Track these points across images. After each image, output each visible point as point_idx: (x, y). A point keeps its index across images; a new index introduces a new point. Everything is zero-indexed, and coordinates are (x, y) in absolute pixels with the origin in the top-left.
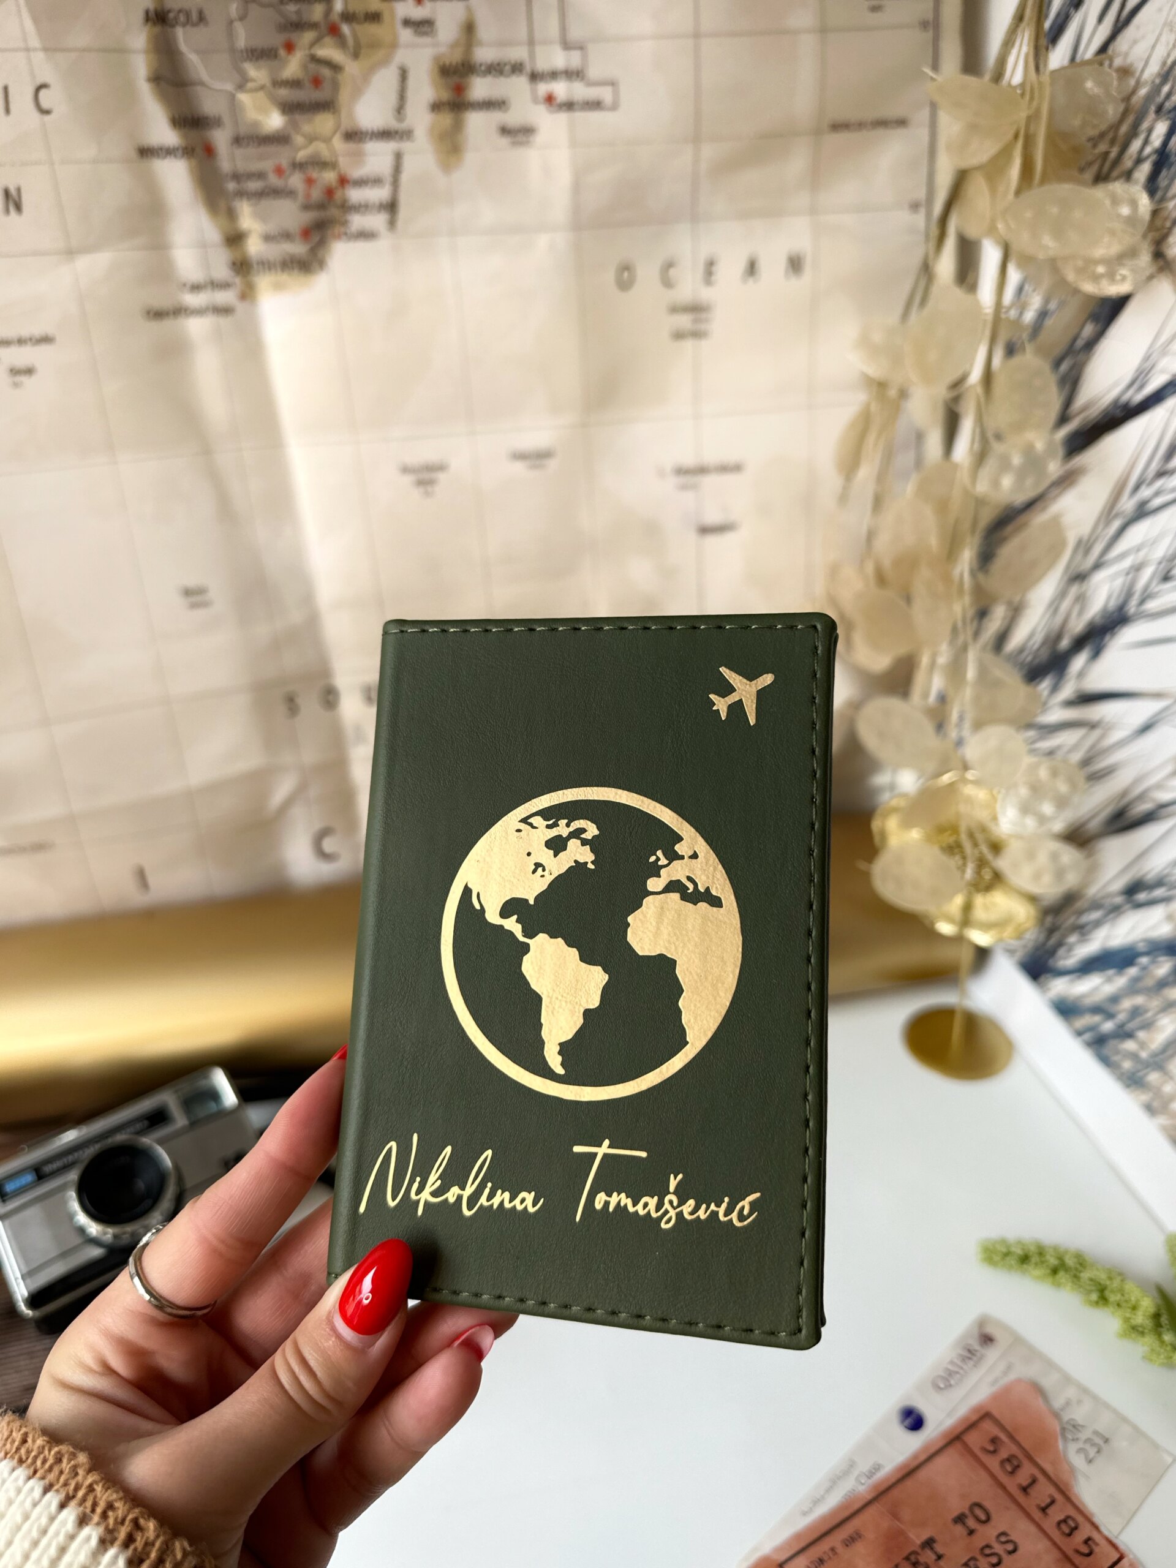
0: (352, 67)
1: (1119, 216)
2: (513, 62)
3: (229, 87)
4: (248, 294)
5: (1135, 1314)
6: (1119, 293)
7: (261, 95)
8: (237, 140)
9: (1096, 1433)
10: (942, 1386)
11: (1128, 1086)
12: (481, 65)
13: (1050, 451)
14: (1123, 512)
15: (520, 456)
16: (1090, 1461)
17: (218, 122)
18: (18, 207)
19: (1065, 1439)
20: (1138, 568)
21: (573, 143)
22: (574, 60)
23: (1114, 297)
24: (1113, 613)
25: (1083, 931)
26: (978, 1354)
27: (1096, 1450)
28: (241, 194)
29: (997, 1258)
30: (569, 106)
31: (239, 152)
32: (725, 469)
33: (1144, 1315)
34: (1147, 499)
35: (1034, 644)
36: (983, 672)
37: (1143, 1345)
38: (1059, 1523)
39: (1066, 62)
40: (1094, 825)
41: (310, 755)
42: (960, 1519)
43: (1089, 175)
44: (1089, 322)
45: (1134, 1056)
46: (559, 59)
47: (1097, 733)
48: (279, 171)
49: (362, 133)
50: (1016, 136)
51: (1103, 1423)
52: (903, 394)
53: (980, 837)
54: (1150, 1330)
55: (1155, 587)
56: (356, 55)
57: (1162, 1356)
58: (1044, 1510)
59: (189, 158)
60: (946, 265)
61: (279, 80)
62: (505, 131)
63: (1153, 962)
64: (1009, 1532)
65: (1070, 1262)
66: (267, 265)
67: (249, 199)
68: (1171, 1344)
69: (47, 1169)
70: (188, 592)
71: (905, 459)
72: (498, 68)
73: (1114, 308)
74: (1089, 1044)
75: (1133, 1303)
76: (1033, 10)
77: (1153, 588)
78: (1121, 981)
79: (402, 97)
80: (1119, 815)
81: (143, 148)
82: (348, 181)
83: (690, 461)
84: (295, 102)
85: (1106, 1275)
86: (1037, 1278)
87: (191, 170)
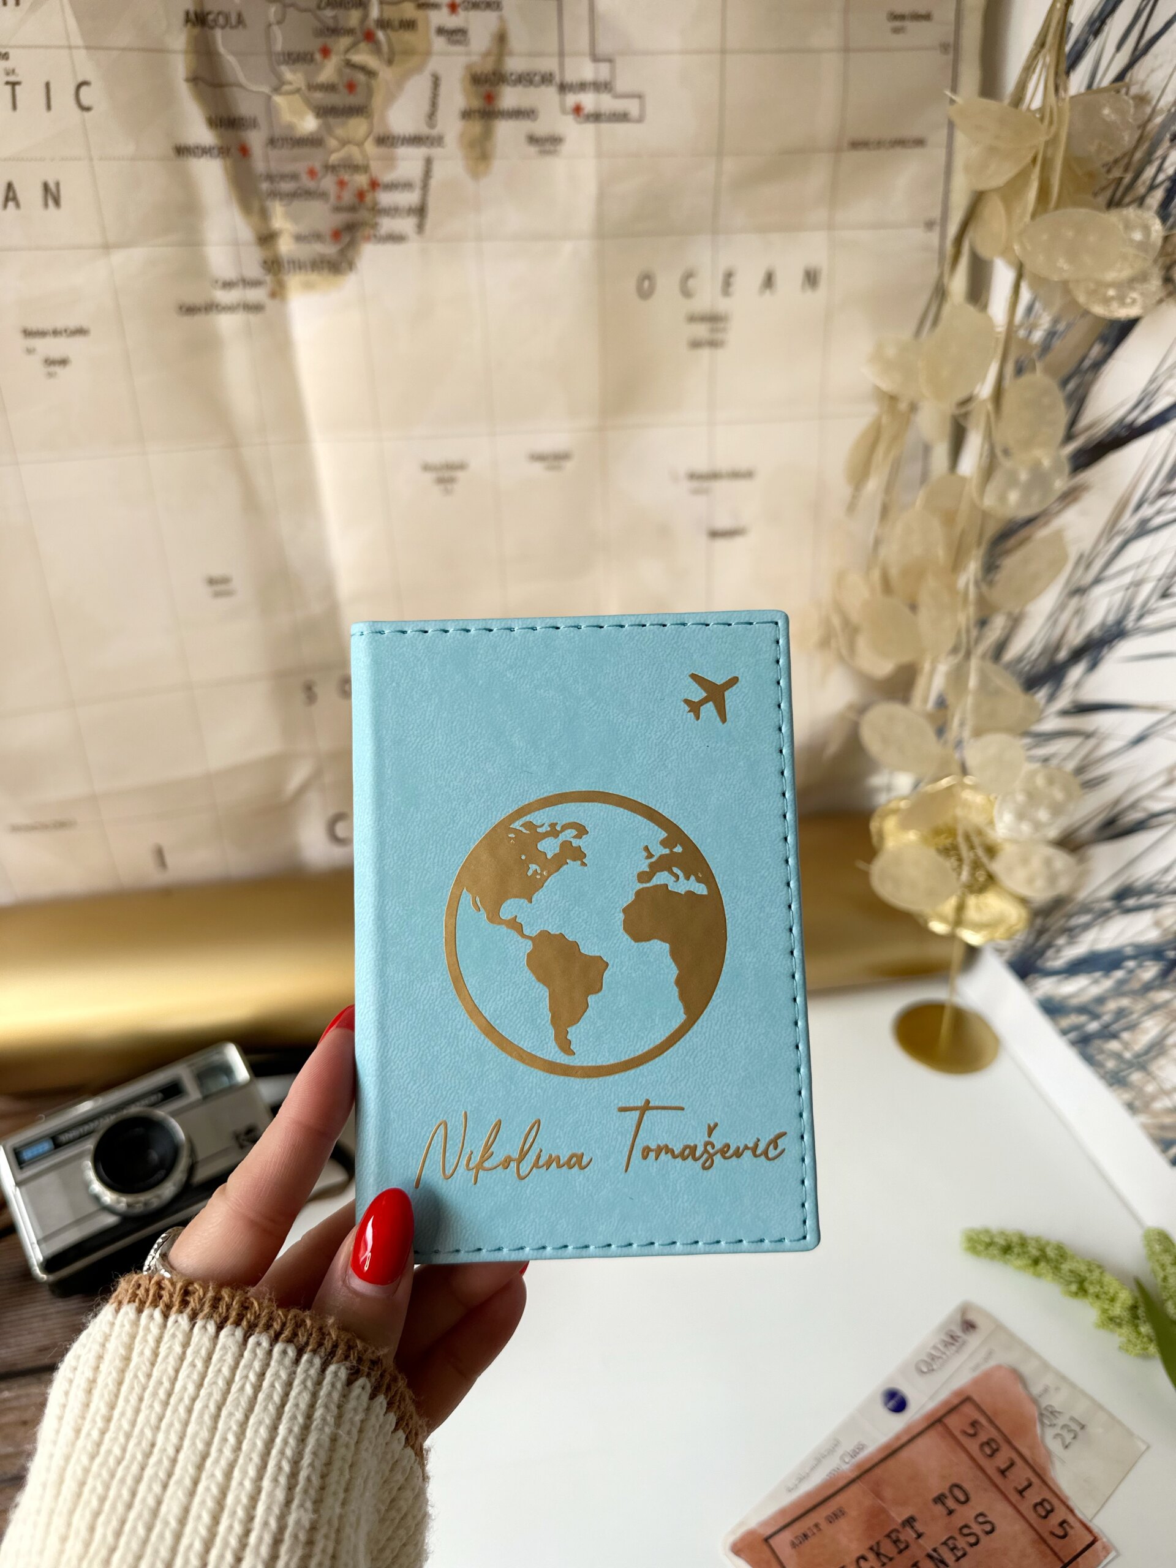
0: (386, 74)
1: (1131, 241)
2: (543, 72)
3: (266, 89)
4: (278, 292)
5: (1113, 1306)
6: (1128, 316)
7: (297, 96)
9: (1072, 1419)
10: (925, 1370)
11: (1111, 1085)
12: (511, 74)
13: (1056, 467)
14: (1124, 530)
15: (538, 457)
16: (1066, 1447)
17: (254, 124)
18: (57, 202)
19: (1042, 1424)
20: (1137, 584)
21: (599, 154)
22: (603, 72)
23: (1122, 320)
24: (1112, 626)
25: (1072, 933)
26: (959, 1340)
27: (1072, 1435)
28: (274, 194)
29: (980, 1248)
30: (596, 117)
31: (274, 153)
32: (736, 475)
33: (1122, 1308)
34: (1149, 517)
35: (1032, 655)
36: (984, 681)
37: (1120, 1336)
38: (1035, 1506)
39: (1083, 90)
40: (1086, 831)
41: (325, 744)
42: (940, 1499)
43: (1102, 199)
44: (1098, 343)
45: (1118, 1056)
46: (587, 71)
47: (1092, 742)
48: (312, 173)
49: (394, 138)
50: (1033, 161)
51: (1079, 1410)
52: (913, 408)
53: (976, 841)
54: (1127, 1322)
56: (390, 62)
57: (1138, 1347)
58: (1021, 1492)
59: (224, 158)
60: (958, 284)
61: (315, 84)
62: (533, 140)
63: (1140, 966)
64: (986, 1513)
65: (1051, 1253)
66: (298, 265)
67: (281, 199)
68: (1147, 1336)
69: (64, 1138)
70: (212, 581)
71: (912, 471)
72: (528, 78)
73: (1122, 330)
74: (1074, 1043)
75: (1112, 1295)
76: (1054, 37)
77: (1152, 604)
78: (1107, 984)
79: (434, 104)
80: (1110, 822)
81: (180, 147)
82: (378, 185)
83: (702, 466)
84: (330, 106)
85: (1086, 1268)
86: (1019, 1268)
87: (226, 169)
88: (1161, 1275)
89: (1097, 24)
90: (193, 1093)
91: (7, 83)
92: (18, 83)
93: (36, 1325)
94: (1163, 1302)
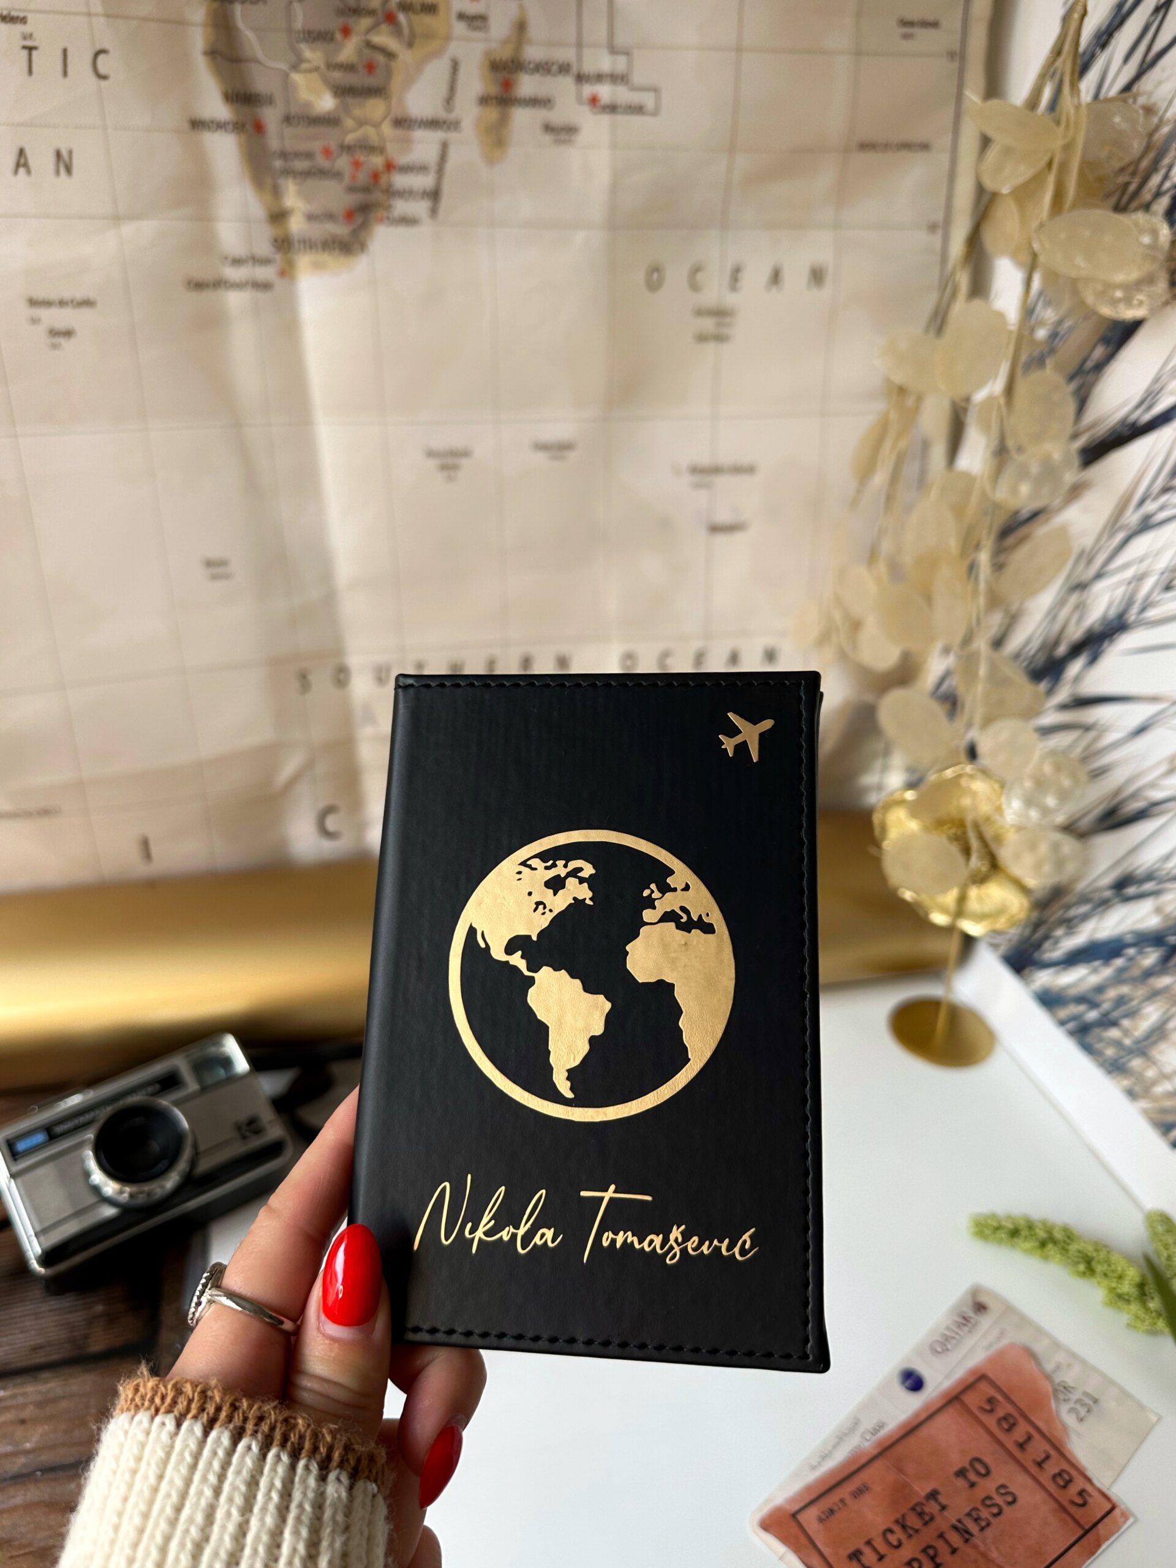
0: (405, 57)
1: (1140, 244)
2: (561, 62)
3: (283, 66)
4: (287, 272)
5: (1121, 1284)
6: (1135, 317)
7: (315, 76)
8: (288, 119)
9: (1086, 1394)
10: (939, 1350)
11: (1110, 1072)
12: (529, 63)
13: (1066, 460)
14: (1127, 525)
15: (542, 447)
16: (1081, 1420)
17: (270, 100)
18: (69, 170)
19: (1057, 1399)
20: (1140, 578)
21: (614, 146)
22: (620, 64)
23: (1127, 321)
24: (1114, 620)
25: (1070, 924)
26: (973, 1321)
27: (1086, 1410)
28: (287, 172)
29: (987, 1232)
30: (612, 108)
31: (289, 131)
32: (737, 470)
33: (1130, 1284)
34: (1151, 512)
35: (1030, 650)
36: (993, 669)
37: (1127, 1313)
38: (1054, 1477)
39: (1090, 99)
40: (1087, 821)
42: (961, 1473)
43: (1111, 203)
44: (1100, 345)
45: (1118, 1044)
46: (605, 63)
47: (1091, 735)
48: (327, 152)
49: (411, 120)
50: (1050, 164)
51: (1092, 1385)
52: (920, 401)
53: (984, 829)
54: (1135, 1298)
55: (1156, 596)
56: (410, 45)
57: (1147, 1323)
58: (1040, 1464)
59: (238, 134)
60: (961, 281)
61: (334, 63)
62: (548, 128)
63: (1140, 953)
64: (1007, 1484)
65: (1058, 1235)
66: (309, 245)
67: (295, 177)
68: (1156, 1311)
69: (59, 1129)
70: (209, 564)
71: (912, 471)
72: (546, 67)
73: (1127, 331)
74: (1072, 1033)
75: (1119, 1272)
76: (1070, 47)
77: (1155, 598)
78: (1106, 972)
79: (452, 89)
80: (1110, 813)
81: (196, 120)
82: (394, 167)
83: (705, 460)
84: (348, 86)
85: (1093, 1248)
86: (1026, 1251)
87: (240, 144)
88: (1165, 1254)
89: (1105, 37)
90: (192, 1085)
91: (24, 47)
92: (35, 48)
93: (28, 1324)
94: (1170, 1278)
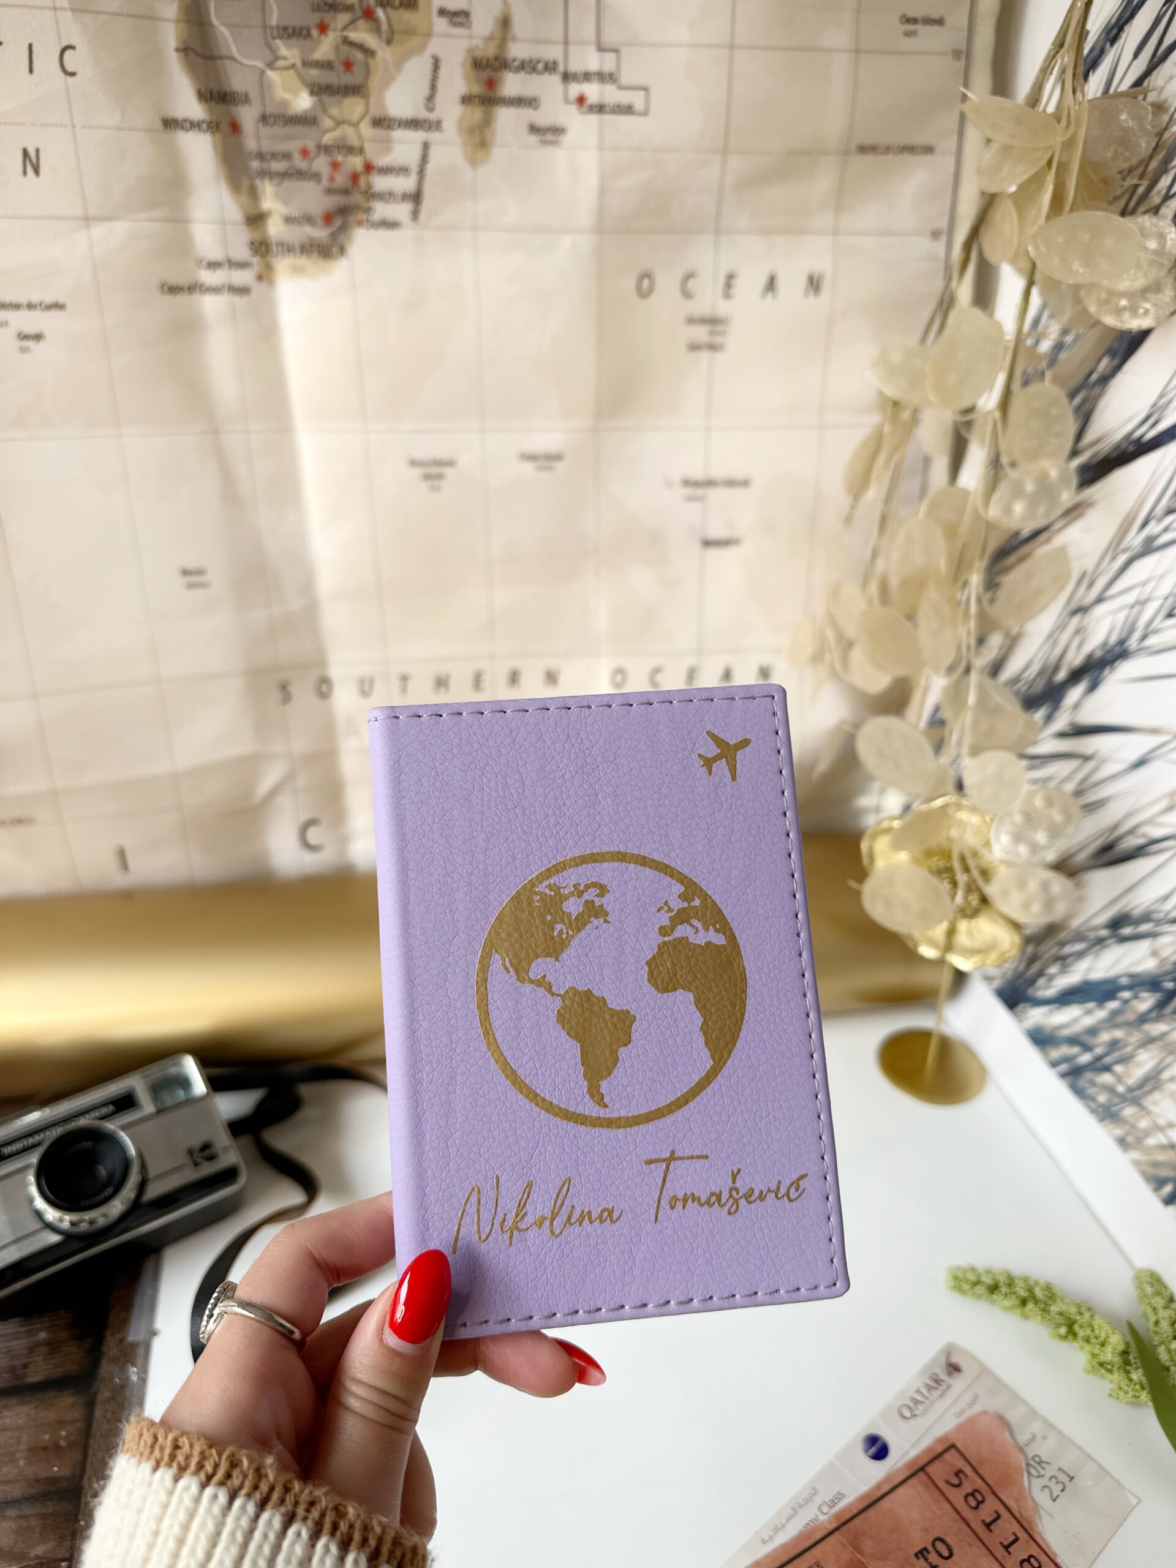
0: (384, 54)
1: (1146, 249)
2: (547, 60)
3: (260, 64)
4: (265, 276)
5: (1103, 1351)
6: (1139, 327)
7: (292, 72)
9: (1060, 1469)
10: (907, 1414)
11: (1102, 1120)
12: (514, 60)
13: (1063, 479)
14: (1129, 548)
15: (529, 457)
16: (1054, 1500)
18: (36, 170)
20: (1142, 603)
21: (601, 147)
22: (608, 63)
23: (1134, 331)
24: (1115, 646)
25: (1064, 962)
26: (943, 1383)
27: (1060, 1487)
28: (264, 174)
29: (966, 1287)
30: (600, 109)
31: (265, 131)
32: (731, 483)
33: (1113, 1353)
34: (1155, 534)
35: (1029, 675)
36: (983, 697)
37: (1110, 1382)
38: (1022, 1562)
39: (1099, 94)
40: (1081, 857)
41: (299, 745)
42: (922, 1553)
43: (1116, 207)
44: (1107, 355)
45: (1111, 1090)
46: (592, 61)
47: (1091, 765)
48: (305, 153)
49: (390, 120)
50: (1049, 163)
51: (1068, 1460)
52: (915, 420)
53: (971, 863)
54: (1118, 1368)
56: (389, 42)
58: (1007, 1548)
59: (213, 133)
60: (965, 291)
61: (310, 59)
62: (533, 129)
63: (1136, 997)
65: (1038, 1293)
66: (288, 249)
67: (271, 179)
68: (1139, 1383)
70: (186, 573)
71: (909, 486)
72: (531, 65)
73: (1133, 342)
74: (1063, 1075)
75: (1102, 1339)
76: (1073, 38)
77: (1158, 624)
78: (1101, 1014)
79: (433, 87)
80: (1108, 848)
81: (167, 120)
82: (373, 168)
83: (698, 474)
84: (325, 84)
85: (1076, 1310)
86: (1005, 1309)
87: (215, 146)
88: (1153, 1318)
89: (1114, 31)
90: (148, 1106)
94: (1155, 1347)
